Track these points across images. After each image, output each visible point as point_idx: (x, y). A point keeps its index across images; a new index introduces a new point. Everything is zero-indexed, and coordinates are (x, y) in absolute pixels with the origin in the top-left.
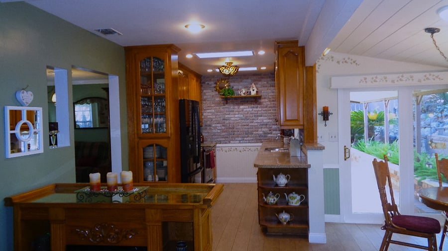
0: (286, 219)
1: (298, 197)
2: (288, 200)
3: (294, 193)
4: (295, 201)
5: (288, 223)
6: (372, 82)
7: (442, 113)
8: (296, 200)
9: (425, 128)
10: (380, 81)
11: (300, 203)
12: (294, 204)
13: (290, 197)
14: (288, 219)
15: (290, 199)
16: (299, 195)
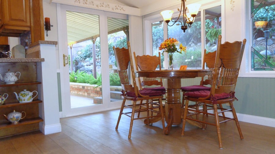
0: (17, 118)
1: (31, 94)
2: (19, 98)
3: (25, 90)
4: (26, 98)
5: (20, 121)
6: (83, 3)
7: (98, 57)
8: (28, 97)
9: (90, 65)
10: (89, 4)
11: (32, 99)
12: (26, 101)
13: (22, 95)
14: (20, 118)
15: (21, 97)
16: (31, 91)
